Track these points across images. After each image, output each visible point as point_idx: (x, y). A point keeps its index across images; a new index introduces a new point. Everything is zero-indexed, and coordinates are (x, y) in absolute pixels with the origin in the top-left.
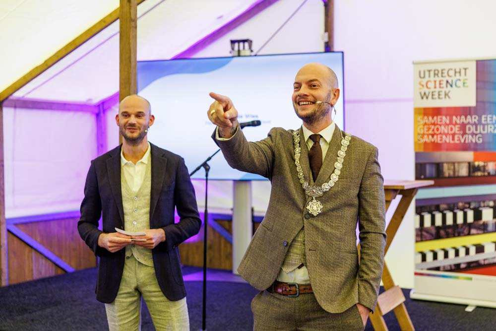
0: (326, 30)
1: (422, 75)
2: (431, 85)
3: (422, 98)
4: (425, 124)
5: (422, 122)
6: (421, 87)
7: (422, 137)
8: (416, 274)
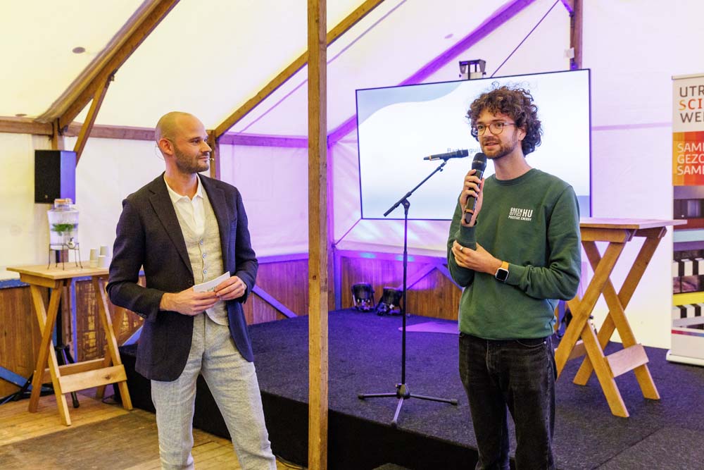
0: (572, 46)
1: (684, 94)
2: (695, 104)
3: (684, 121)
4: (687, 152)
5: (683, 150)
6: (683, 107)
7: (683, 169)
8: (673, 332)
